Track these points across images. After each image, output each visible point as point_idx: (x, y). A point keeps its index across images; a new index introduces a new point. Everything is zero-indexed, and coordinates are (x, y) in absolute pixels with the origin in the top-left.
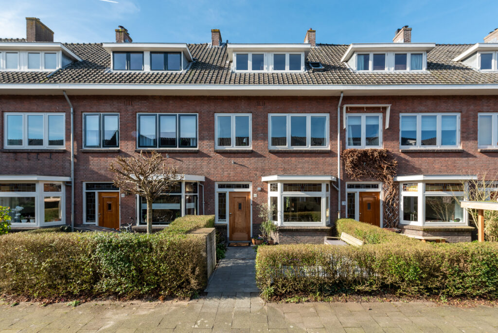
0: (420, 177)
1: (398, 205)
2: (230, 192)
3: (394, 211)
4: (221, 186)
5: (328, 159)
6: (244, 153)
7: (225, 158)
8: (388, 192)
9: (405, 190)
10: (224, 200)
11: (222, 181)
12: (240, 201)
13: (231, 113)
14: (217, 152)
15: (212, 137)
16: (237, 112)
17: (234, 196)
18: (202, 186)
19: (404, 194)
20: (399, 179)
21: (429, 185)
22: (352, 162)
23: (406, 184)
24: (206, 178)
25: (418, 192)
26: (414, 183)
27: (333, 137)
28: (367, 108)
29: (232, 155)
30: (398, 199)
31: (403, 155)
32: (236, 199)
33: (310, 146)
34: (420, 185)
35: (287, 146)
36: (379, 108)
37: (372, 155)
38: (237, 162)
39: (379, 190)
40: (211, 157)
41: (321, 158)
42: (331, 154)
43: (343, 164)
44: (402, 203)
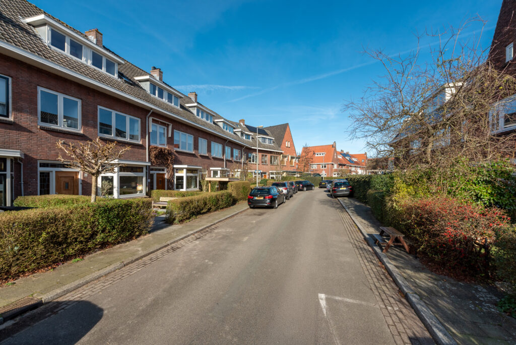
0: (186, 166)
1: (174, 181)
2: (56, 172)
3: (172, 184)
4: (42, 165)
5: (140, 150)
6: (75, 135)
7: (52, 136)
8: (170, 173)
9: (177, 173)
10: (47, 179)
11: (48, 160)
12: (67, 180)
13: (58, 92)
14: (42, 128)
15: (33, 112)
16: (66, 94)
17: (60, 176)
18: (20, 164)
19: (176, 175)
20: (175, 166)
21: (188, 170)
22: (155, 155)
23: (178, 169)
24: (26, 155)
25: (183, 174)
26: (182, 169)
27: (143, 137)
28: (160, 122)
29: (61, 135)
30: (174, 178)
31: (175, 153)
32: (62, 178)
33: (129, 139)
34: (185, 170)
35: (113, 135)
36: (165, 124)
37: (165, 151)
38: (66, 142)
39: (165, 172)
40: (34, 133)
41: (136, 149)
42: (142, 147)
43: (149, 155)
44: (175, 180)
